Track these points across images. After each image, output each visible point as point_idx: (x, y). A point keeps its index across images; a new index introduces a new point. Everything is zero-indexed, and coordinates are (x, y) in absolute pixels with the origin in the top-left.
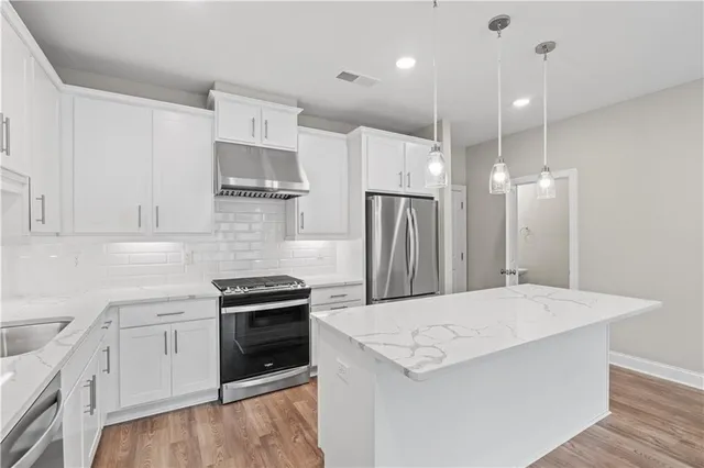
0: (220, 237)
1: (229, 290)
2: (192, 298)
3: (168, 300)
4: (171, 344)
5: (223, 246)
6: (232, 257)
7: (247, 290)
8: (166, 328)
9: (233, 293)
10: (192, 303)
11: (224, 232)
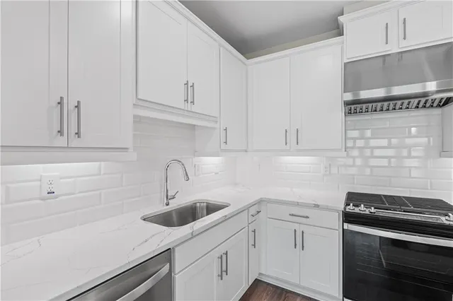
0: (355, 153)
1: (351, 206)
2: (317, 206)
3: (298, 204)
4: (299, 242)
5: (359, 162)
6: (368, 171)
7: (373, 210)
8: (296, 226)
9: (357, 210)
10: (316, 211)
11: (359, 148)
